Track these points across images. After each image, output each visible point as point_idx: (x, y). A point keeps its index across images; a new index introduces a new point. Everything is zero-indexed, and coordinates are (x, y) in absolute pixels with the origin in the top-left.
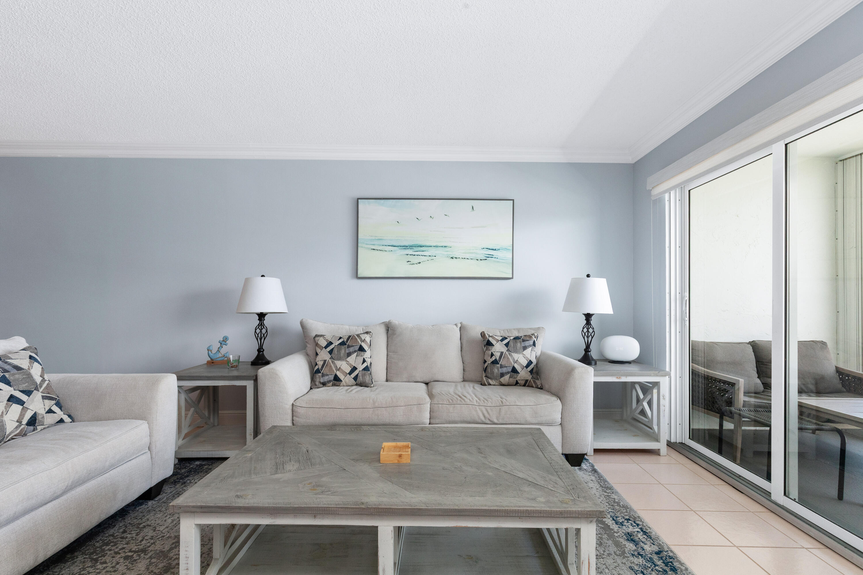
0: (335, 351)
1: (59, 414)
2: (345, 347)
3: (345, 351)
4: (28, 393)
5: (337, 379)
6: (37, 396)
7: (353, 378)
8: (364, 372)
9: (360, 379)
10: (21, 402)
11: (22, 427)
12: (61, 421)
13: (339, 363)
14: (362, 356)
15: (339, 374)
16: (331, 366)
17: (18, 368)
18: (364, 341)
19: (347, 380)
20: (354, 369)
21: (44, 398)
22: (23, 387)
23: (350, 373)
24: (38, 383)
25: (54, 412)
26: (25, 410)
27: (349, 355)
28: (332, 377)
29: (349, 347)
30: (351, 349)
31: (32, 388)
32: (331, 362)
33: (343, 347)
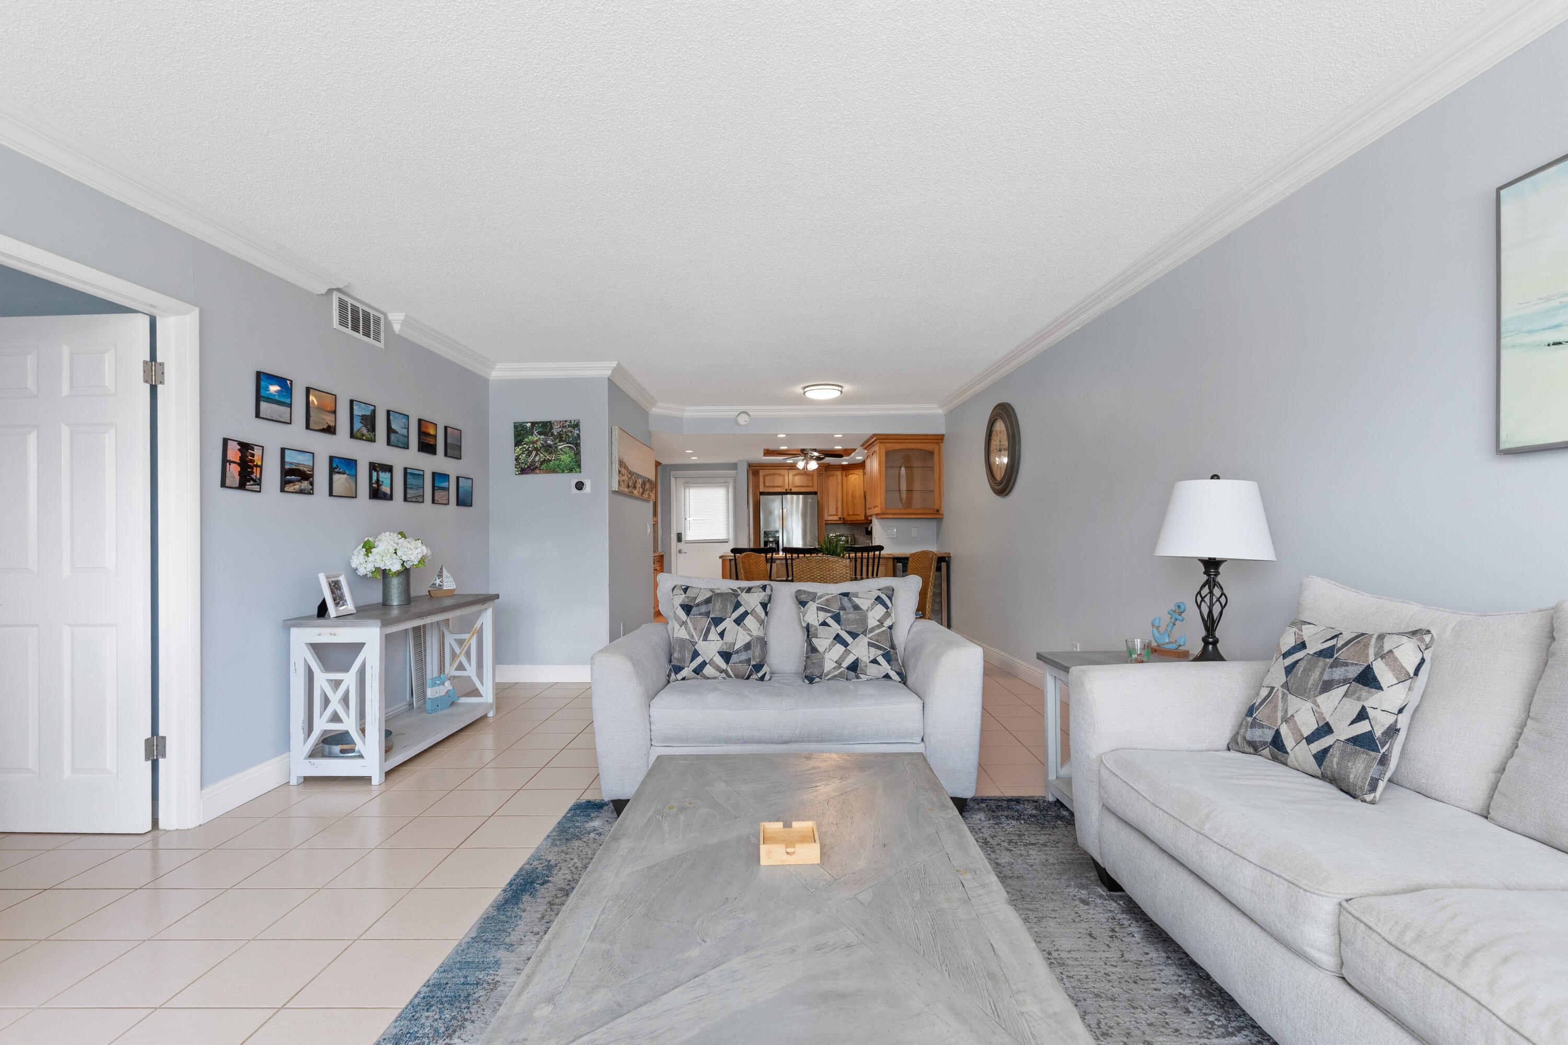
0: (1300, 668)
1: (885, 667)
2: (1325, 665)
3: (1322, 674)
4: (854, 635)
5: (1277, 742)
6: (863, 641)
7: (1315, 756)
8: (1350, 747)
9: (1334, 760)
10: (845, 644)
11: (842, 669)
12: (887, 676)
13: (1295, 703)
14: (1359, 699)
15: (1284, 730)
16: (1276, 707)
17: (856, 607)
18: (1386, 656)
19: (1302, 753)
20: (1325, 729)
21: (870, 644)
22: (851, 628)
23: (1310, 739)
24: (869, 627)
25: (879, 664)
26: (847, 652)
27: (1327, 686)
28: (1269, 736)
29: (1336, 664)
30: (1338, 673)
31: (860, 631)
32: (1280, 696)
33: (1321, 662)
